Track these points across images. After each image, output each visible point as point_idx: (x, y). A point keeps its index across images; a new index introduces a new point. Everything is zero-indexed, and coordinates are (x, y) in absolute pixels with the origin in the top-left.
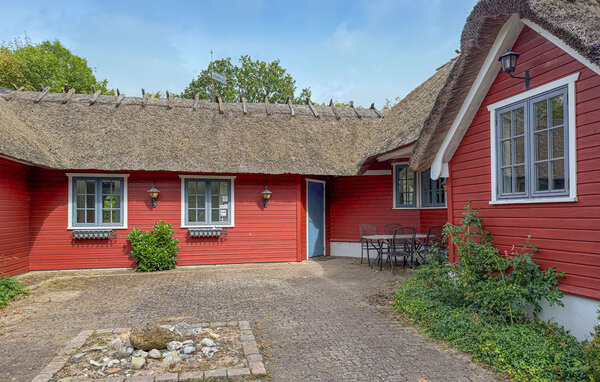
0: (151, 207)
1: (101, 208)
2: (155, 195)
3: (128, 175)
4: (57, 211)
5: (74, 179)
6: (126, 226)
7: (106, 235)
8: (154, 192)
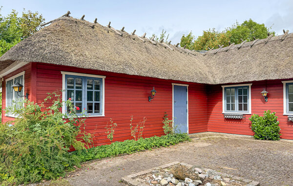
0: (264, 102)
1: (238, 103)
2: (265, 95)
3: (251, 84)
4: (218, 104)
5: (225, 88)
6: (250, 113)
7: (239, 117)
8: (264, 93)
